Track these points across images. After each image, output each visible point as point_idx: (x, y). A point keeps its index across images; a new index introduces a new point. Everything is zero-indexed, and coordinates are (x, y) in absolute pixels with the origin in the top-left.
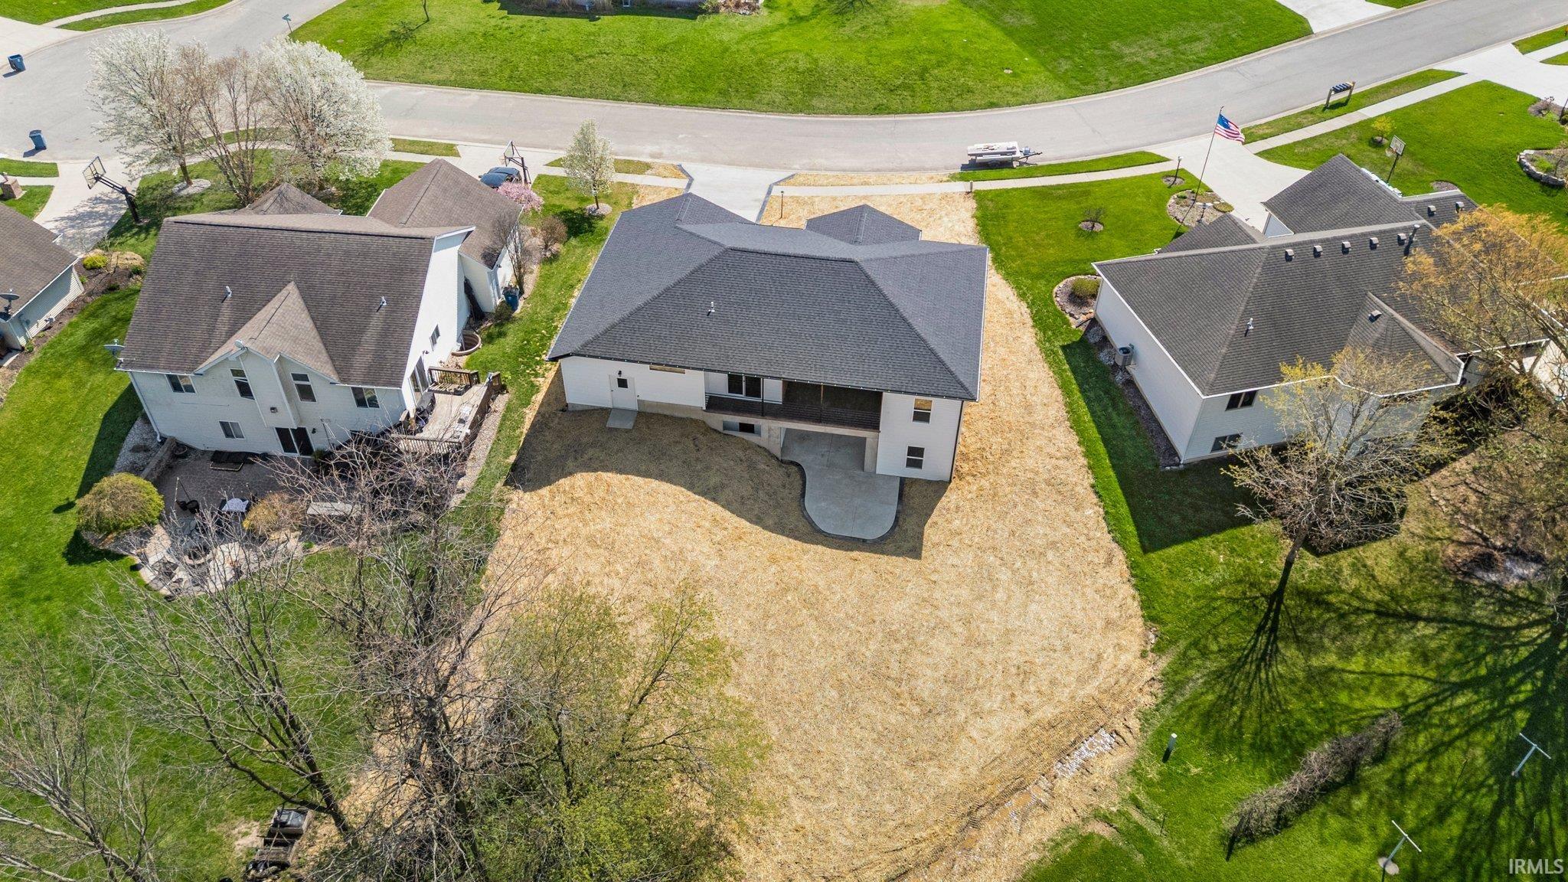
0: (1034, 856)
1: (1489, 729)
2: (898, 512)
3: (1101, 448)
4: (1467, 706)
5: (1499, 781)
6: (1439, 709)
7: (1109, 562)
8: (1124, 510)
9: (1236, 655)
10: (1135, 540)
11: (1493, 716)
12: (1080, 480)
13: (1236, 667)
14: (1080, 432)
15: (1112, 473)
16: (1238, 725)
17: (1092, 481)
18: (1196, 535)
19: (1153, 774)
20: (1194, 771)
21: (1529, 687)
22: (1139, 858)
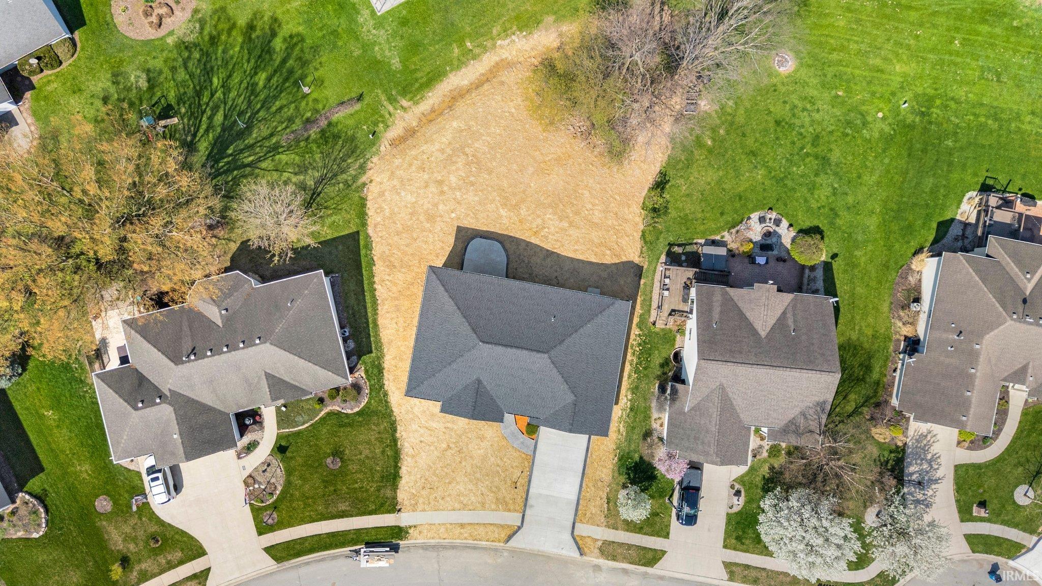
1: (246, 145)
2: (464, 254)
3: (366, 287)
4: (250, 156)
5: (252, 122)
6: (262, 154)
7: (375, 226)
8: (363, 252)
9: (333, 181)
10: (361, 237)
11: (241, 151)
12: (379, 269)
13: (335, 175)
15: (364, 272)
16: (343, 147)
17: (374, 268)
19: (381, 125)
22: (394, 93)
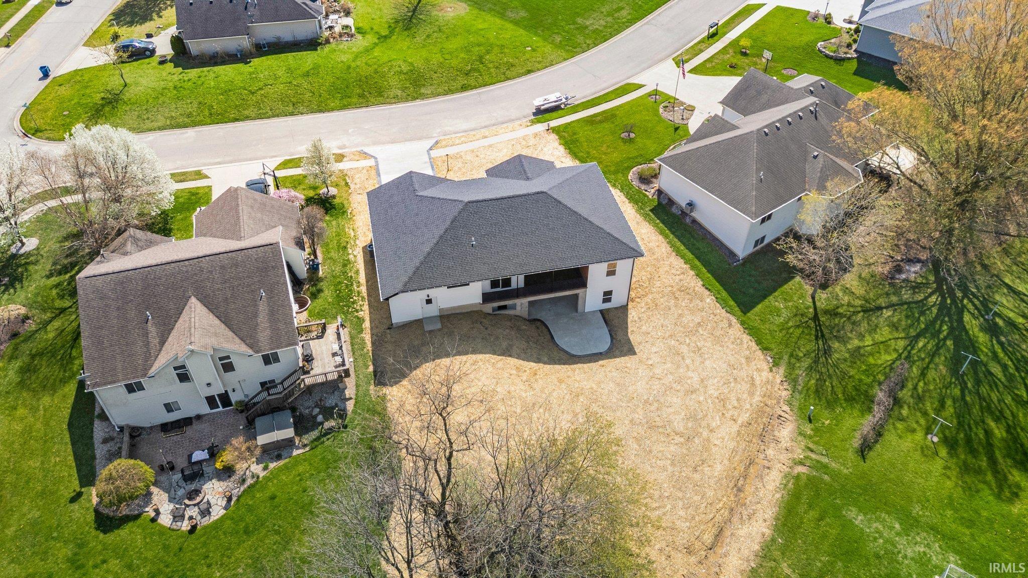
0: (778, 496)
2: (609, 331)
5: (957, 379)
7: (730, 325)
13: (816, 361)
14: (683, 257)
17: (701, 283)
18: (765, 297)
19: (809, 432)
20: (827, 422)
21: (945, 327)
22: (826, 477)
